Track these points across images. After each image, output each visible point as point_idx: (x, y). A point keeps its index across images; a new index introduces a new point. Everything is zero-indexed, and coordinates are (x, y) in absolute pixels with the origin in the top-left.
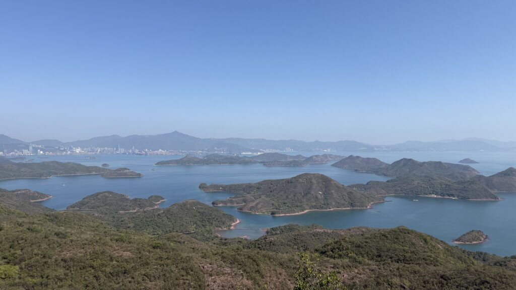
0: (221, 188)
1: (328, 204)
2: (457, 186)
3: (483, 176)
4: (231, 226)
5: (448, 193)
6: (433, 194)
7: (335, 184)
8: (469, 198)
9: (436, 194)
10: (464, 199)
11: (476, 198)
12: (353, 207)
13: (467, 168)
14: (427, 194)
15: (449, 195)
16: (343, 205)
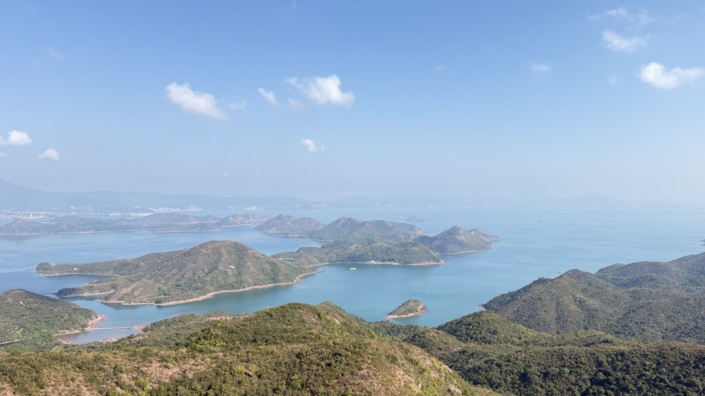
0: (75, 269)
1: (242, 282)
2: (398, 248)
3: (427, 237)
4: (87, 326)
5: (389, 257)
6: (373, 259)
7: (253, 254)
8: (410, 263)
9: (377, 259)
10: (405, 264)
11: (418, 262)
12: (275, 282)
13: (412, 228)
14: (366, 261)
15: (390, 260)
16: (262, 282)
